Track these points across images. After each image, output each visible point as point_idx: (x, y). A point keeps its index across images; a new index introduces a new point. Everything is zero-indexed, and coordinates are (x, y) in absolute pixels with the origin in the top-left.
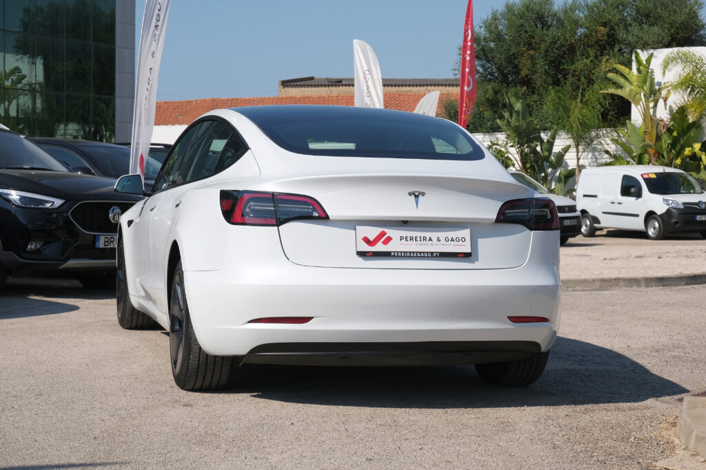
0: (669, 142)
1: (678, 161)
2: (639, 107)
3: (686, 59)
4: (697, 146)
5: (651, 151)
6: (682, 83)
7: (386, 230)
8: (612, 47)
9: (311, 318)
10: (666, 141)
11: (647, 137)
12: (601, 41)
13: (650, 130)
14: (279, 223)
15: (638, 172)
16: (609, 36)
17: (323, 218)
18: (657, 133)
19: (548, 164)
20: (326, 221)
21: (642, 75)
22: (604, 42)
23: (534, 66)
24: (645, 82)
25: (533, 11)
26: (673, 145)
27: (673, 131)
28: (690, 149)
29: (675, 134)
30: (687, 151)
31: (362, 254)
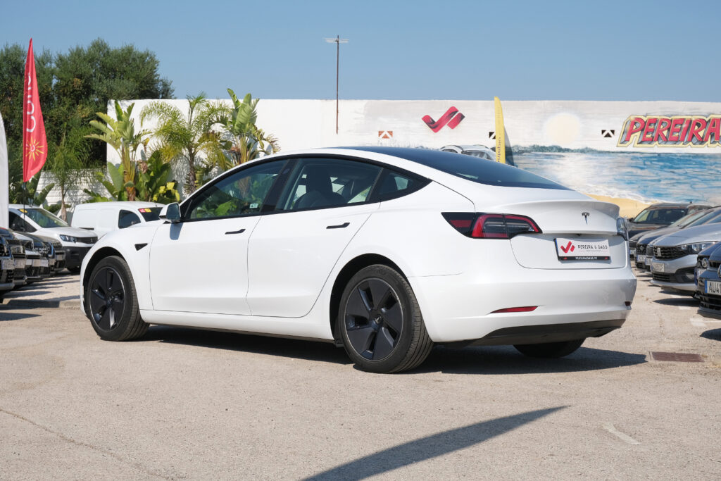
0: (147, 181)
1: (155, 198)
2: (118, 150)
3: (161, 110)
4: (170, 186)
5: (130, 189)
6: (163, 131)
7: (572, 241)
8: (87, 96)
9: (536, 307)
10: (143, 180)
11: (126, 176)
12: (77, 91)
13: (129, 170)
14: (510, 236)
15: (134, 207)
16: (84, 87)
17: (537, 231)
18: (136, 174)
19: (32, 200)
20: (540, 235)
21: (123, 122)
22: (79, 92)
23: (13, 112)
24: (125, 128)
25: (10, 60)
26: (149, 185)
27: (151, 172)
28: (164, 187)
29: (152, 174)
30: (162, 189)
31: (561, 259)
